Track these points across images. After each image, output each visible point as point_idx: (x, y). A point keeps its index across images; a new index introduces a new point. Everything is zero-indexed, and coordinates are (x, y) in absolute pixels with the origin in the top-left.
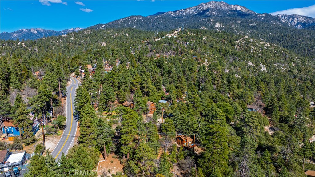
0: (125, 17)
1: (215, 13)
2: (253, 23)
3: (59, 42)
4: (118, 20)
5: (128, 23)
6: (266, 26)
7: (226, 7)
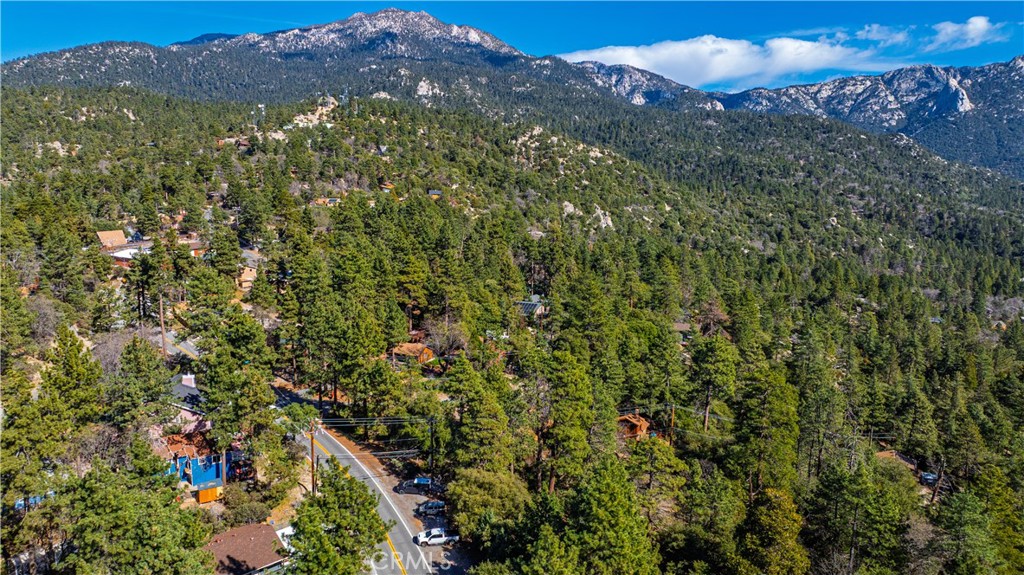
1: (406, 47)
2: (524, 85)
5: (99, 69)
6: (561, 95)
7: (438, 32)
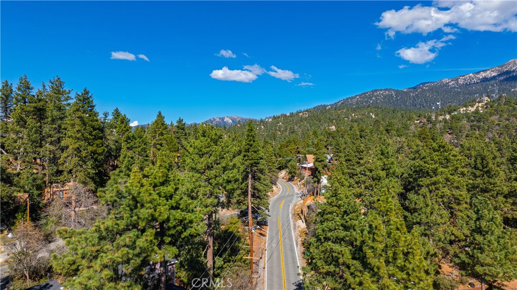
0: (364, 92)
3: (260, 128)
4: (352, 98)
5: (370, 101)
